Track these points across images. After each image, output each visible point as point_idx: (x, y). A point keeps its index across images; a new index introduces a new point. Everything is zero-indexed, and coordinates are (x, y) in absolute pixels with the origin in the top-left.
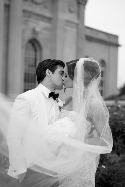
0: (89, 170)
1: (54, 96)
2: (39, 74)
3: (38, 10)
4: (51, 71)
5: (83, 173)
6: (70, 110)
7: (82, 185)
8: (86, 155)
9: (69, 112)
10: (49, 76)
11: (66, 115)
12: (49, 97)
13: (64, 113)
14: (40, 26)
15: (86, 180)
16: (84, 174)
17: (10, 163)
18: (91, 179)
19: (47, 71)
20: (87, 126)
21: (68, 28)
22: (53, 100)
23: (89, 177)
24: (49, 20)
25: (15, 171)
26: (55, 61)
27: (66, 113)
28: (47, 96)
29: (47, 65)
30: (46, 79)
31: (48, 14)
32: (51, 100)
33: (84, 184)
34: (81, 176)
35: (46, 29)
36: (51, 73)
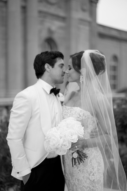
0: (98, 168)
1: (55, 92)
2: (38, 69)
3: (53, 10)
4: (50, 65)
5: (91, 172)
6: (74, 106)
7: (91, 185)
8: (93, 152)
9: (72, 108)
10: (49, 71)
11: (69, 111)
12: (51, 93)
13: (66, 109)
14: (55, 25)
15: (95, 179)
16: (92, 174)
17: (13, 165)
18: (100, 178)
19: (47, 66)
20: (92, 121)
21: (82, 26)
22: (54, 96)
23: (98, 176)
24: (63, 19)
25: (18, 173)
26: (53, 54)
27: (69, 109)
28: (49, 92)
29: (46, 59)
30: (46, 74)
31: (62, 14)
32: (52, 96)
33: (92, 184)
34: (89, 175)
35: (61, 28)
36: (50, 67)
